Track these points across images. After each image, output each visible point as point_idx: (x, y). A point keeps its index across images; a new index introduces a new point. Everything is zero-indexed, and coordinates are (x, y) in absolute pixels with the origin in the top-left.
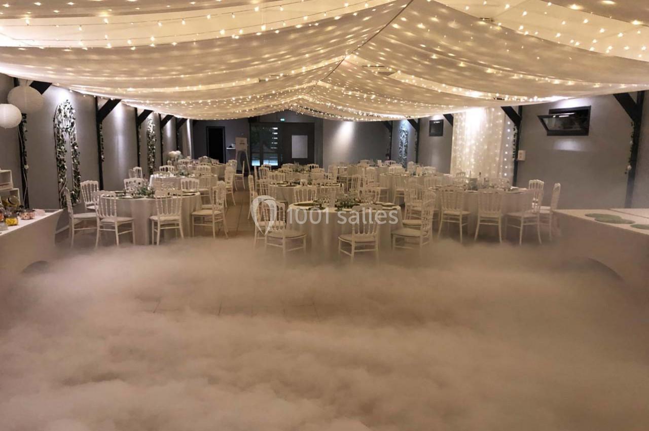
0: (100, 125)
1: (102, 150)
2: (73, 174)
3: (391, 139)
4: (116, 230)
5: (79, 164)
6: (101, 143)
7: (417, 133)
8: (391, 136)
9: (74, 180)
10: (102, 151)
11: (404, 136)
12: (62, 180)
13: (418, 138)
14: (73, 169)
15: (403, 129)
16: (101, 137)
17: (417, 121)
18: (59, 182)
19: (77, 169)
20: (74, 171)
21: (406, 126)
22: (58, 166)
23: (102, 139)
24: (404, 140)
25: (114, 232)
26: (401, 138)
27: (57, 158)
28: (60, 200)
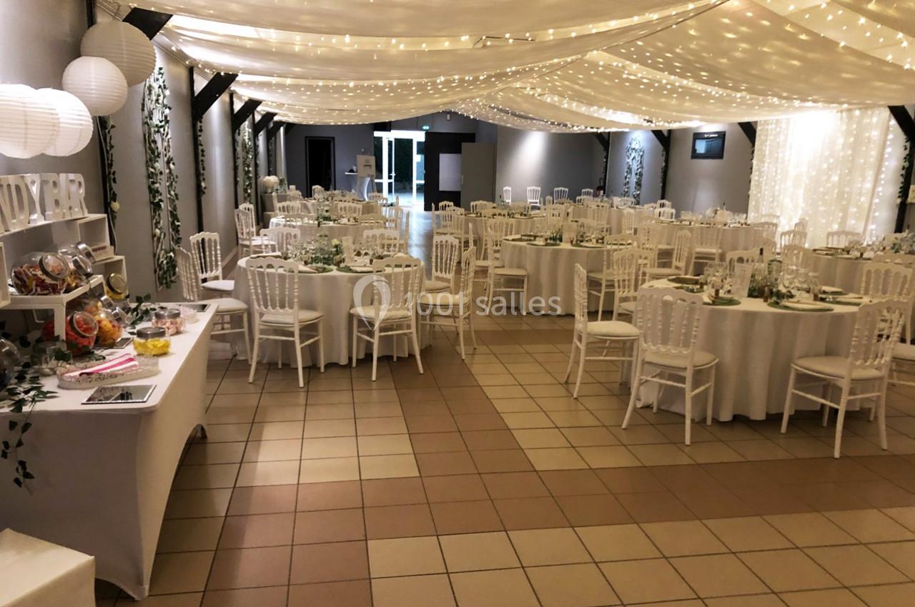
0: (199, 124)
1: (202, 172)
2: (170, 219)
3: (607, 162)
4: (297, 339)
5: (177, 199)
6: (201, 158)
7: (664, 153)
8: (607, 158)
9: (171, 230)
10: (203, 174)
11: (634, 158)
12: (158, 231)
13: (667, 161)
14: (169, 208)
15: (633, 146)
16: (200, 148)
17: (666, 134)
18: (154, 236)
19: (175, 208)
20: (171, 212)
21: (640, 140)
22: (152, 203)
23: (203, 151)
24: (635, 166)
25: (293, 343)
26: (630, 160)
27: (149, 187)
28: (155, 271)
